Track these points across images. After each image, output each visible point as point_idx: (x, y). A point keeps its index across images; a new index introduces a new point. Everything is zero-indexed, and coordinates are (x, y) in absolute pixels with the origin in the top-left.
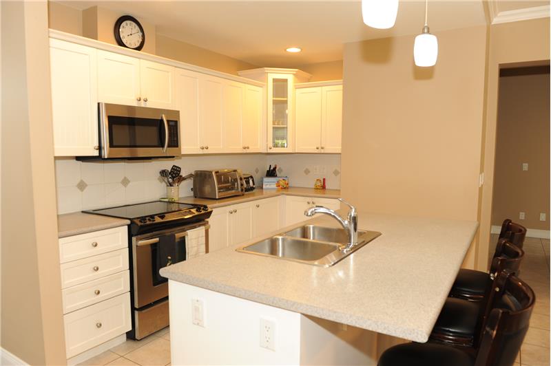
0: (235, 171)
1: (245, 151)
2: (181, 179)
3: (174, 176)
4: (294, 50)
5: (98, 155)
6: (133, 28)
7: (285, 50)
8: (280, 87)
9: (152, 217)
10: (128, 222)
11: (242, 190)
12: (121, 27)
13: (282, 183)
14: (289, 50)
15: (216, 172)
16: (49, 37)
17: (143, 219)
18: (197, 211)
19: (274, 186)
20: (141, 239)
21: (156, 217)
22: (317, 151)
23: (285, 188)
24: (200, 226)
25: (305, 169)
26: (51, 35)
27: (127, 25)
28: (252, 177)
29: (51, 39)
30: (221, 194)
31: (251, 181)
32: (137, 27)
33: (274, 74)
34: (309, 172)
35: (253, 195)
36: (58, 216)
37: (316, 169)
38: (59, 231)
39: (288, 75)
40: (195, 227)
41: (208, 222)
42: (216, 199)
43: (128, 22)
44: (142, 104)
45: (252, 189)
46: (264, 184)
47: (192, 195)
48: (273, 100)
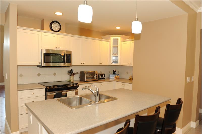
0: (95, 72)
1: (100, 65)
2: (74, 74)
3: (71, 73)
4: (118, 28)
5: (41, 65)
6: (57, 24)
7: (115, 28)
8: (116, 41)
9: (54, 86)
10: (46, 87)
11: (97, 79)
12: (52, 24)
13: (117, 77)
14: (116, 28)
15: (86, 72)
16: (17, 29)
17: (50, 87)
18: (73, 85)
19: (114, 78)
20: (49, 93)
21: (55, 86)
22: (128, 65)
23: (118, 79)
24: (74, 90)
25: (126, 72)
26: (18, 28)
27: (54, 24)
28: (104, 74)
29: (18, 29)
30: (87, 80)
31: (103, 76)
32: (58, 24)
33: (113, 37)
34: (128, 73)
35: (104, 80)
36: (18, 85)
37: (130, 72)
38: (18, 89)
39: (119, 37)
40: (72, 91)
41: (77, 89)
42: (85, 81)
43: (55, 23)
44: (58, 49)
45: (104, 78)
46: (110, 77)
47: (79, 79)
48: (113, 46)
